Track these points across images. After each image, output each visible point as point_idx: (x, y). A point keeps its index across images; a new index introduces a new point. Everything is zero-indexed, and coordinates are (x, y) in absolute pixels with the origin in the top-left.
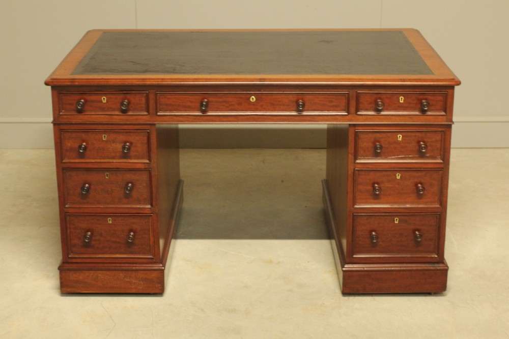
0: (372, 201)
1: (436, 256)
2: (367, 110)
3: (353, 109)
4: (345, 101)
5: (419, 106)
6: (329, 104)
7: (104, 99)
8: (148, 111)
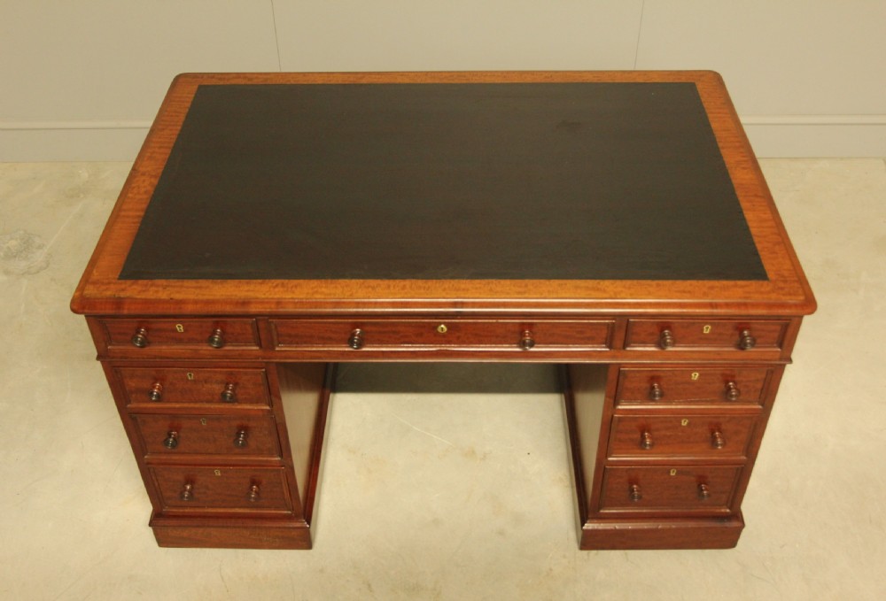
0: (638, 451)
1: (728, 511)
2: (644, 343)
3: (618, 342)
4: (606, 331)
5: (737, 338)
6: (578, 336)
7: (180, 328)
8: (259, 345)
